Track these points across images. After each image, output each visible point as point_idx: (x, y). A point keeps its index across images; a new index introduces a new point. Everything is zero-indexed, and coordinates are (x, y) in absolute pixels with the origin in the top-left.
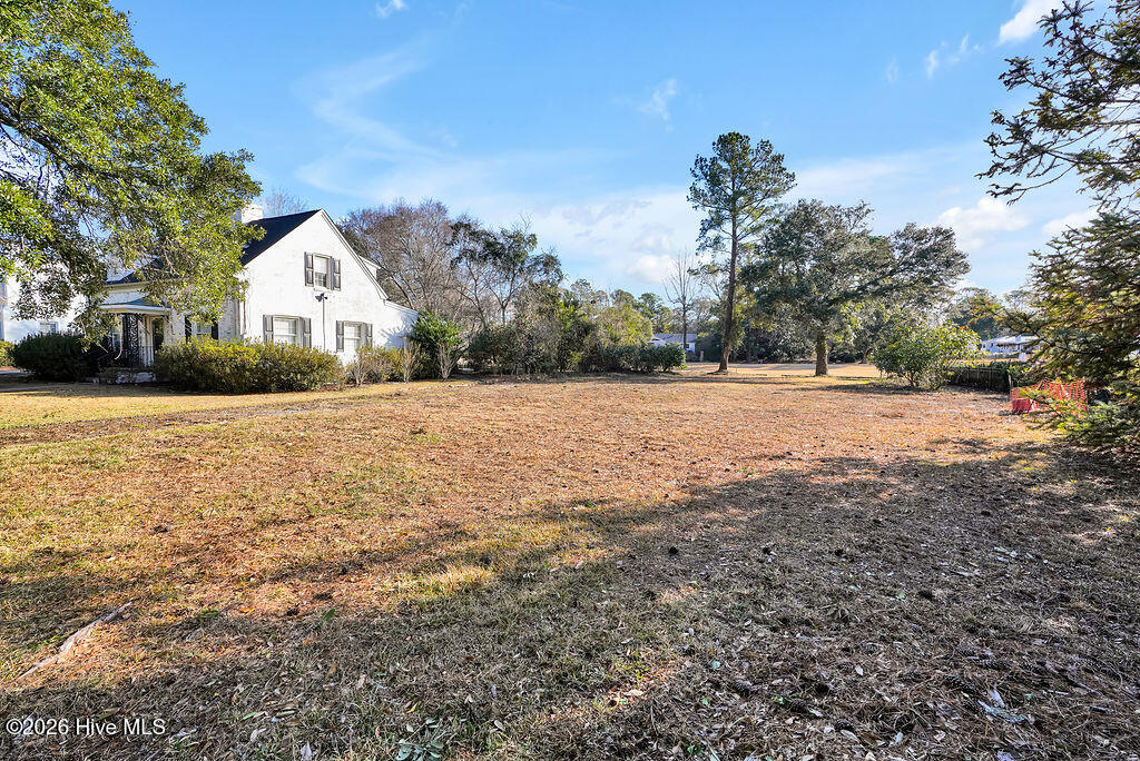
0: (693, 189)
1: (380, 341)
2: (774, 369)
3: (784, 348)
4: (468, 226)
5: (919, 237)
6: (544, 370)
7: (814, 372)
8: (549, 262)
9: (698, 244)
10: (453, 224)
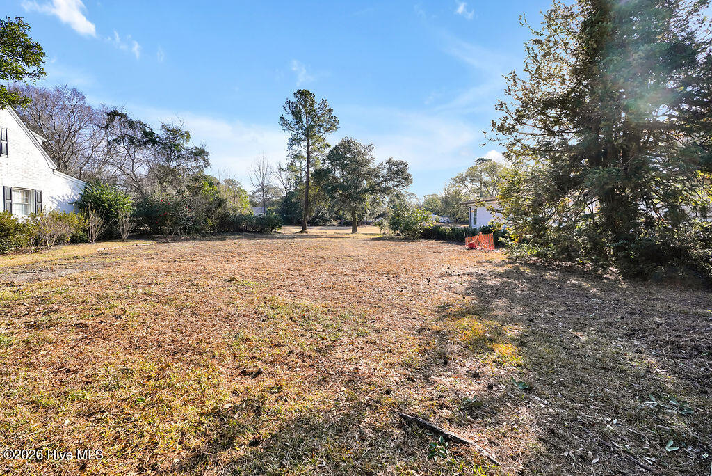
0: (282, 118)
1: (48, 206)
2: (320, 229)
3: (322, 217)
4: (123, 116)
5: (395, 164)
6: (197, 231)
7: (351, 231)
8: (199, 154)
9: (288, 152)
10: (108, 111)
